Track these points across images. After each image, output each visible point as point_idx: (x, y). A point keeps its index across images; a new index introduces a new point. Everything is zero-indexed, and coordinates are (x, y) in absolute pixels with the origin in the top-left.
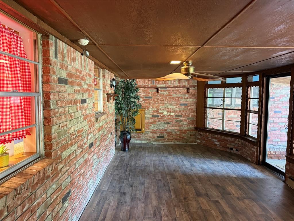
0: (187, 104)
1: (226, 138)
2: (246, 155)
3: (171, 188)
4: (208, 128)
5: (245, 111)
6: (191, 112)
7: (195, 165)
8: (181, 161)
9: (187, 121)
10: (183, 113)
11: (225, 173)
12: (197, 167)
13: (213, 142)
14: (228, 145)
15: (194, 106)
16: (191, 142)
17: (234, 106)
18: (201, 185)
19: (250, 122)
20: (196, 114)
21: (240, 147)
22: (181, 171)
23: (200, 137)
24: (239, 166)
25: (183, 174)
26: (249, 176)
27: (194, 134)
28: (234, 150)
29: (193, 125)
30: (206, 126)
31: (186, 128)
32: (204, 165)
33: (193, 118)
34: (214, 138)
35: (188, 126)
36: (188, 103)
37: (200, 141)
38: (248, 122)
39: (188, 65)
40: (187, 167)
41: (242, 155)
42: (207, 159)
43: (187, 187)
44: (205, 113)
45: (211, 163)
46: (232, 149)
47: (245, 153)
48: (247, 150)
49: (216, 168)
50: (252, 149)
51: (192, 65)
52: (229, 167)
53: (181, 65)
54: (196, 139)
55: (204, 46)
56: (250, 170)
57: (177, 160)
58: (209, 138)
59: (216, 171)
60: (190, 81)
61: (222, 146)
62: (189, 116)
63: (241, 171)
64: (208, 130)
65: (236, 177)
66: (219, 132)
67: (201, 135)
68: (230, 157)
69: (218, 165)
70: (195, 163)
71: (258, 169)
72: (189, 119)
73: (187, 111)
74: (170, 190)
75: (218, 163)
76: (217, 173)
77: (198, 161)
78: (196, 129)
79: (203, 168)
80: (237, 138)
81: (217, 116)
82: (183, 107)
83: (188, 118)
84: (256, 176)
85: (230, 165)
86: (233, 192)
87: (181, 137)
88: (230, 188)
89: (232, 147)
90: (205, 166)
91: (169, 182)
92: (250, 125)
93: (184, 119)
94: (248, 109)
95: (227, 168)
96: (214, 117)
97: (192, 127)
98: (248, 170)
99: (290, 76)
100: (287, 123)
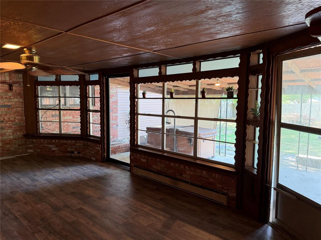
0: (10, 106)
1: (65, 141)
2: (89, 155)
3: (17, 215)
4: (41, 134)
5: (84, 111)
6: (17, 116)
7: (37, 179)
8: (15, 179)
9: (12, 127)
10: (5, 118)
11: (76, 178)
12: (40, 180)
13: (50, 148)
14: (69, 149)
15: (21, 108)
16: (20, 154)
17: (68, 106)
18: (54, 198)
19: (91, 122)
20: (24, 118)
21: (82, 148)
22: (21, 190)
23: (32, 146)
24: (86, 168)
25: (26, 193)
26: (99, 174)
27: (24, 143)
28: (76, 152)
29: (22, 133)
30: (39, 131)
31: (12, 137)
32: (48, 176)
33: (21, 123)
34: (51, 144)
35: (13, 134)
36: (11, 104)
37: (32, 151)
38: (88, 122)
39: (31, 53)
40: (27, 183)
41: (85, 157)
42: (48, 168)
43: (39, 206)
44: (37, 116)
45: (56, 172)
46: (73, 152)
47: (88, 154)
48: (90, 150)
49: (64, 176)
50: (96, 148)
51: (36, 54)
52: (77, 171)
53: (21, 51)
54: (26, 149)
55: (68, 33)
56: (98, 169)
57: (9, 180)
58: (44, 145)
59: (66, 179)
60: (13, 76)
61: (61, 151)
62: (15, 121)
63: (91, 172)
64: (41, 135)
65: (87, 179)
66: (57, 136)
67: (33, 142)
68: (73, 162)
69: (65, 172)
70: (37, 177)
71: (105, 166)
72: (14, 125)
73: (11, 115)
74: (16, 218)
75: (63, 170)
76: (67, 181)
77: (38, 173)
78: (26, 136)
79: (48, 179)
80: (78, 140)
81: (51, 119)
82: (5, 109)
83: (14, 123)
84: (106, 173)
85: (77, 169)
86: (92, 194)
87: (5, 150)
88: (87, 191)
89: (73, 150)
90: (50, 177)
91: (10, 209)
92: (91, 124)
93: (7, 125)
94: (88, 109)
95: (75, 173)
96: (48, 119)
97: (20, 134)
98: (96, 169)
99: (129, 77)
100: (129, 119)
